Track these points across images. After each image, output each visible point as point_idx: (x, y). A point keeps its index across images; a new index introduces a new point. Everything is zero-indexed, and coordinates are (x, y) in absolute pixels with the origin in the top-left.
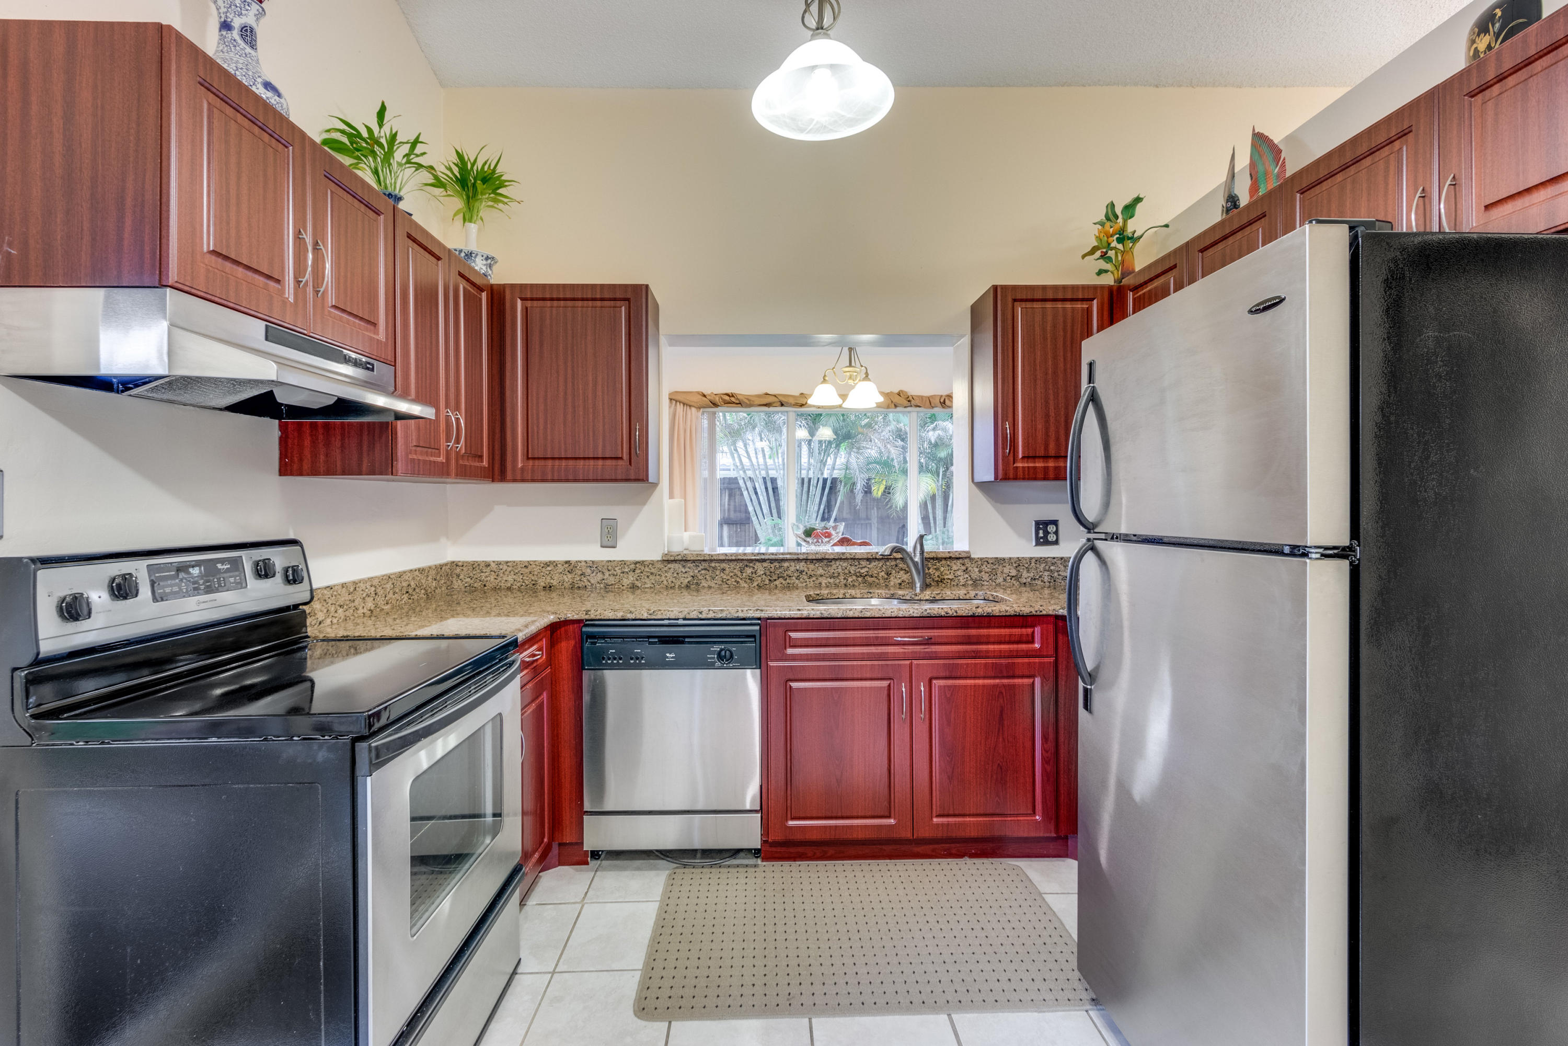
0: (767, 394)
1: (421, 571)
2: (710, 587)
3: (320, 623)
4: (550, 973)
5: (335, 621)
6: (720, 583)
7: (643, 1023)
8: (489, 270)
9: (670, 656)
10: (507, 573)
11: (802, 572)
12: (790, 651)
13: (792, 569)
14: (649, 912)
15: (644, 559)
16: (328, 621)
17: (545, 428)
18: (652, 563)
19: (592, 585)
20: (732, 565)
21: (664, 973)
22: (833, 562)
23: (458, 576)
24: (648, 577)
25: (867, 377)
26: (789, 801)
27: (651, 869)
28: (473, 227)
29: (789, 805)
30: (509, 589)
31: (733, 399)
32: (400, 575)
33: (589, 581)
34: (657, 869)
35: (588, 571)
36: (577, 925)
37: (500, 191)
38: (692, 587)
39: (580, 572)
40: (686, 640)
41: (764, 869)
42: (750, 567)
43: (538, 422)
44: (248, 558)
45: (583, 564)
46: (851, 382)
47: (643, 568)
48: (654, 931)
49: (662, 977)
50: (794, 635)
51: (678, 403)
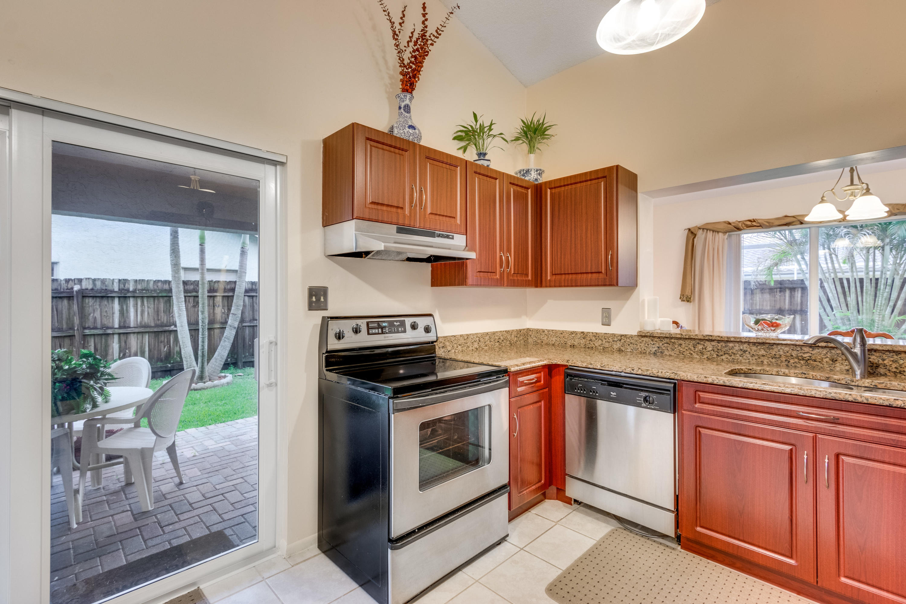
0: (786, 216)
1: (507, 332)
2: (670, 355)
3: (449, 351)
4: (520, 548)
5: (457, 351)
6: (678, 353)
7: (546, 596)
8: (538, 176)
9: (613, 394)
10: (552, 336)
11: (745, 351)
12: (697, 405)
13: (737, 348)
14: (588, 544)
15: (627, 334)
16: (453, 351)
17: (561, 258)
18: (632, 336)
19: (596, 347)
20: (687, 342)
21: (573, 579)
22: (775, 346)
23: (531, 336)
24: (629, 345)
25: (868, 192)
26: (698, 514)
27: (604, 522)
28: (532, 156)
29: (698, 516)
30: (553, 345)
31: (754, 224)
32: (494, 333)
33: (594, 345)
34: (608, 524)
35: (594, 338)
36: (547, 533)
37: (546, 133)
38: (658, 354)
39: (589, 339)
40: (624, 386)
41: (679, 553)
42: (701, 344)
43: (557, 254)
44: (408, 321)
45: (591, 334)
46: (852, 198)
47: (626, 339)
48: (584, 555)
49: (571, 580)
50: (702, 395)
51: (709, 231)
